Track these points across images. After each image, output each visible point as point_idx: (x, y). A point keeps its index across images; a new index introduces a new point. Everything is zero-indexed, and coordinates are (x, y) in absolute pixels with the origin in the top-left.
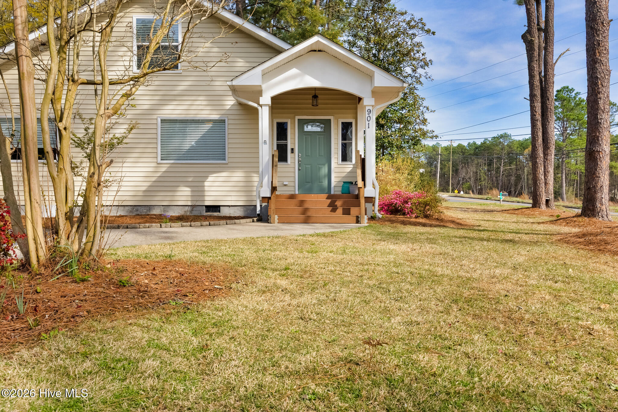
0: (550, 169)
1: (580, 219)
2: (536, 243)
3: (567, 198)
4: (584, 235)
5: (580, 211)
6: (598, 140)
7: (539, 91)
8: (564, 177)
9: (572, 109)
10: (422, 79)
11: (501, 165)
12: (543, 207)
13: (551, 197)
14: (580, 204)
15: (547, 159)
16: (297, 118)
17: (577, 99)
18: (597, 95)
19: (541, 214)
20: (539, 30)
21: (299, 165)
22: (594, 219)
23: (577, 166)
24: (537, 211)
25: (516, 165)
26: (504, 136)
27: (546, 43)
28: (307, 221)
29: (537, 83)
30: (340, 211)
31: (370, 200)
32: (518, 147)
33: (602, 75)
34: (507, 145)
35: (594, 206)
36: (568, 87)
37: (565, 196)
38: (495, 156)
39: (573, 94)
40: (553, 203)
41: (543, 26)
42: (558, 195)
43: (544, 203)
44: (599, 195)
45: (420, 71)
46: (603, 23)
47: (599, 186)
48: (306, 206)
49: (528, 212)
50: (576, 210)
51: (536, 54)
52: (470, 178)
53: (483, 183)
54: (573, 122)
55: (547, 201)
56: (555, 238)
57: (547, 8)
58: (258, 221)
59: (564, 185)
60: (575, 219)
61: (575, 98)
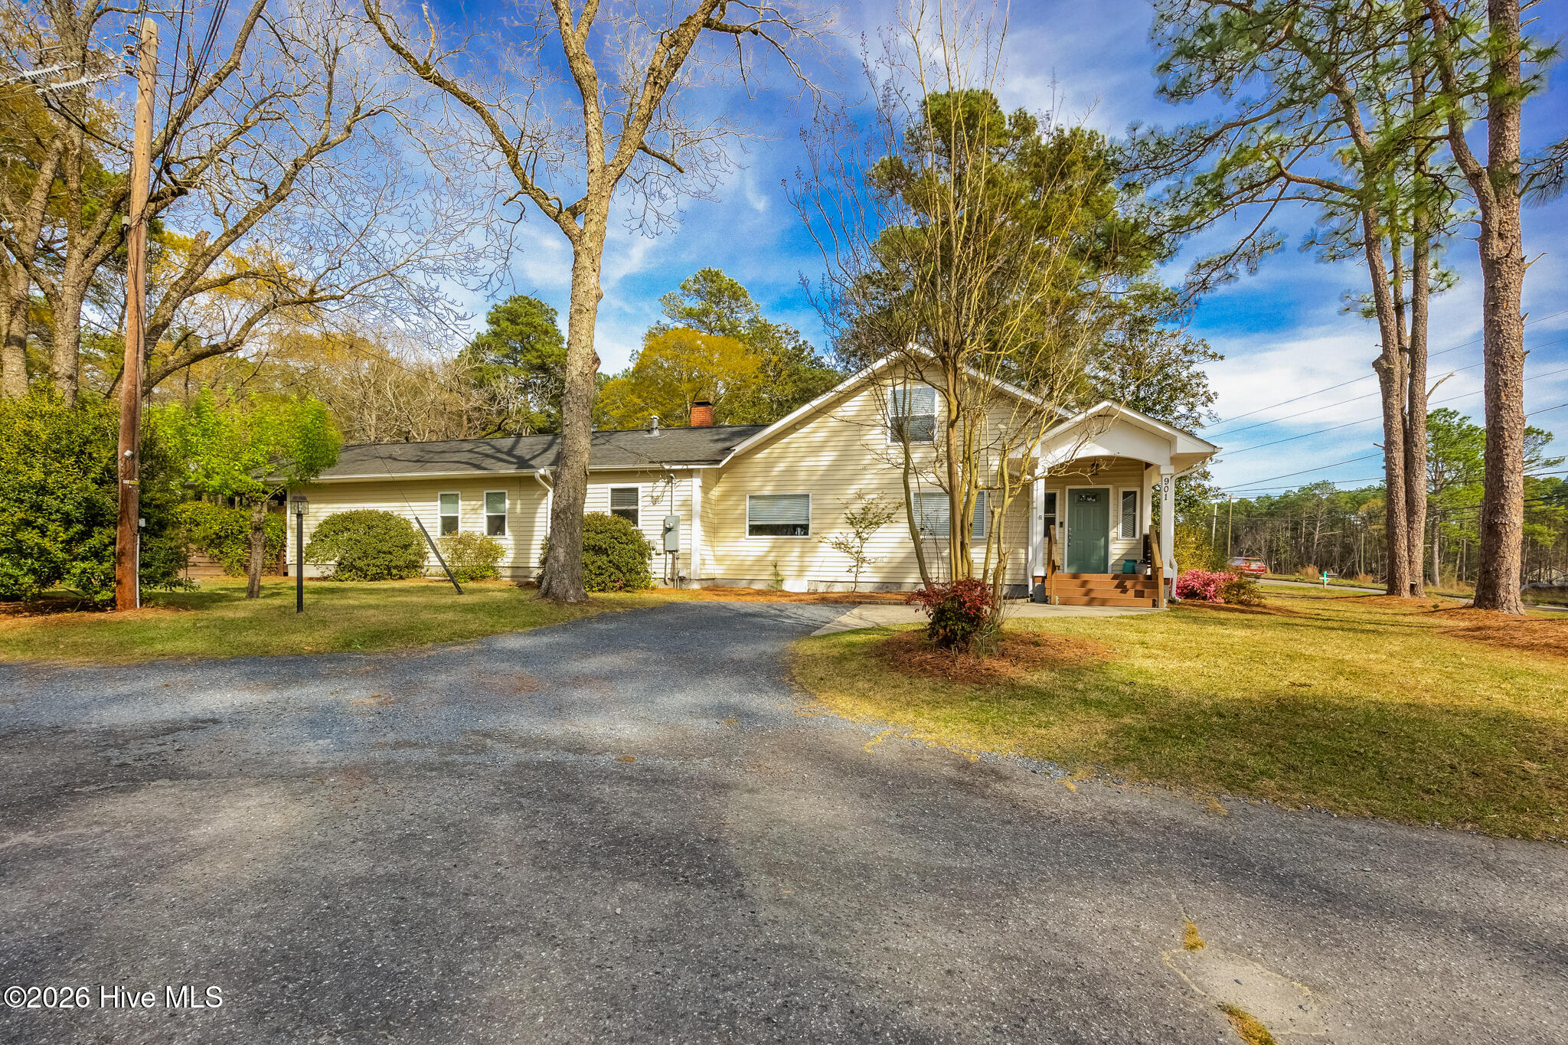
0: (1417, 542)
1: (1472, 611)
2: (1410, 635)
3: (1442, 581)
4: (1479, 629)
5: (1472, 602)
6: (1503, 509)
7: (1401, 436)
8: (1436, 548)
9: (1455, 443)
10: (1203, 420)
11: (1315, 529)
12: (1406, 595)
13: (1419, 581)
14: (1471, 591)
15: (1412, 529)
16: (1068, 487)
17: (1464, 427)
18: (1501, 451)
19: (1403, 603)
20: (1402, 350)
21: (1069, 541)
22: (1495, 612)
23: (1463, 532)
24: (1395, 600)
25: (1344, 529)
26: (1324, 484)
27: (1413, 368)
28: (1091, 602)
29: (1397, 424)
30: (1131, 593)
31: (1167, 581)
32: (1347, 503)
33: (1512, 424)
34: (1328, 499)
35: (1495, 595)
36: (1445, 410)
37: (1438, 579)
38: (1304, 515)
39: (1456, 420)
40: (1421, 590)
41: (1407, 344)
42: (1428, 576)
43: (1408, 588)
44: (1503, 581)
45: (1200, 409)
46: (1513, 357)
47: (1504, 569)
48: (1090, 586)
49: (1379, 600)
50: (1465, 601)
51: (1396, 386)
52: (1260, 550)
53: (1283, 556)
54: (1456, 463)
55: (1412, 587)
56: (1435, 631)
57: (1415, 320)
58: (1033, 601)
59: (1437, 561)
60: (1464, 611)
61: (1459, 426)
